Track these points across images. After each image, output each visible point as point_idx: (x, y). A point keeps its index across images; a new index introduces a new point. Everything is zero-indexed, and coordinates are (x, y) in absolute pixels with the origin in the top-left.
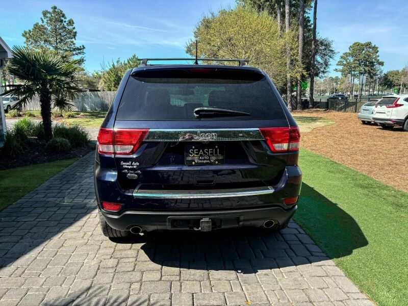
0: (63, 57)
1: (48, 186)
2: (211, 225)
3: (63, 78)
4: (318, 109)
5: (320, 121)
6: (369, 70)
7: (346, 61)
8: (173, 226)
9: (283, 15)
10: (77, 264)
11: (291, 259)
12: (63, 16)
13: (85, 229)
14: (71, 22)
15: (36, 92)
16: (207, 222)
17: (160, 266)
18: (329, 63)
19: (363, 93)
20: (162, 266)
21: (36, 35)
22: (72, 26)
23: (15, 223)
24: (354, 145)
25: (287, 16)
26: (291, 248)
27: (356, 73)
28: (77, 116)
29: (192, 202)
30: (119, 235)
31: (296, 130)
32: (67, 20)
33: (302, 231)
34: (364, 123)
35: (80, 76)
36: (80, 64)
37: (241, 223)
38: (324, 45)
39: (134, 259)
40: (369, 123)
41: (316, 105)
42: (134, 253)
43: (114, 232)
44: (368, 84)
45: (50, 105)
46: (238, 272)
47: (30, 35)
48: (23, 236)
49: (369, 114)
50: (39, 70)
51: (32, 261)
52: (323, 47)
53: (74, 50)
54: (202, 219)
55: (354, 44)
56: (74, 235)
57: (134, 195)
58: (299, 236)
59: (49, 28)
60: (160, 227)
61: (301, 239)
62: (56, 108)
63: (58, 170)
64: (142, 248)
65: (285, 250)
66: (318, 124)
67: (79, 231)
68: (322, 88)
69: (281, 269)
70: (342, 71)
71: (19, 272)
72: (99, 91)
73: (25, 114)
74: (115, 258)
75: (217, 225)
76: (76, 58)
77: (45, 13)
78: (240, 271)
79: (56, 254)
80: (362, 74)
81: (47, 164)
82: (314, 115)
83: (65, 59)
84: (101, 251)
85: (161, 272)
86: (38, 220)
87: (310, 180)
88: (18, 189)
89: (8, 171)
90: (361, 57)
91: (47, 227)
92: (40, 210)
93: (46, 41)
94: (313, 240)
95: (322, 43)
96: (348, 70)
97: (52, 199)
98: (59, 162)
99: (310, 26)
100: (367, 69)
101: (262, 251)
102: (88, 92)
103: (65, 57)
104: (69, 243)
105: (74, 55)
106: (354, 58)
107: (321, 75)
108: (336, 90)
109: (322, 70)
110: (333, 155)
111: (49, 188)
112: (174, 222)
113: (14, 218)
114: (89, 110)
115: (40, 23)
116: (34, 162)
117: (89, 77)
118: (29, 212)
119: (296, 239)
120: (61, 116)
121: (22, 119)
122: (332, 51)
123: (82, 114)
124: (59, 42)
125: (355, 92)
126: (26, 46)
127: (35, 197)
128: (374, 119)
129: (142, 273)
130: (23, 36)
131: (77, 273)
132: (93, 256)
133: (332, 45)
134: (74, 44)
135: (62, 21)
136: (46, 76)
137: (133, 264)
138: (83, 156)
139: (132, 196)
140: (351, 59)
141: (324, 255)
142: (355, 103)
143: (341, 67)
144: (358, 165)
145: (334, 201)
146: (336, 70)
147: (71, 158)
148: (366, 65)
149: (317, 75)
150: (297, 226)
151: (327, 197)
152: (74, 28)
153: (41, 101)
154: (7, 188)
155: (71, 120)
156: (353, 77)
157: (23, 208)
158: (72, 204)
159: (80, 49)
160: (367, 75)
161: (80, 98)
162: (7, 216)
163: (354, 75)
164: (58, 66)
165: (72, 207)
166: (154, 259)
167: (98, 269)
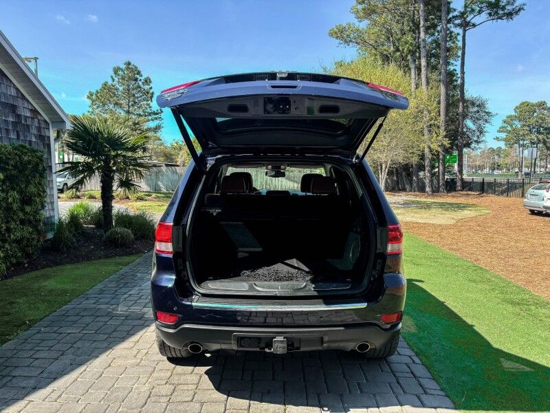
0: (135, 124)
1: (101, 290)
2: (285, 345)
3: (130, 154)
4: (470, 192)
5: (470, 209)
6: (543, 139)
7: (511, 126)
8: (240, 345)
9: (419, 69)
10: (124, 389)
11: (396, 397)
12: (139, 73)
13: (140, 346)
14: (147, 81)
15: (97, 171)
16: (281, 342)
17: (226, 396)
18: (485, 130)
19: (538, 170)
20: (228, 396)
21: (104, 96)
22: (149, 85)
23: (56, 335)
24: (513, 244)
25: (423, 69)
26: (398, 383)
27: (525, 142)
28: (147, 198)
29: (270, 315)
30: (179, 355)
31: (398, 228)
32: (142, 78)
33: (417, 360)
34: (533, 212)
35: (155, 147)
36: (155, 132)
37: (325, 345)
38: (477, 106)
39: (194, 387)
40: (540, 214)
41: (467, 186)
42: (195, 378)
43: (172, 350)
44: (543, 157)
45: (112, 187)
46: (324, 410)
47: (97, 96)
48: (64, 352)
49: (538, 200)
50: (101, 144)
51: (72, 384)
52: (476, 109)
53: (150, 114)
54: (275, 338)
55: (521, 104)
56: (125, 352)
57: (194, 304)
58: (413, 366)
59: (121, 88)
60: (224, 347)
61: (414, 370)
62: (119, 189)
63: (114, 268)
64: (207, 373)
65: (390, 384)
66: (467, 213)
67: (132, 348)
68: (478, 163)
69: (380, 408)
70: (505, 140)
71: (55, 396)
72: (178, 166)
73: (83, 195)
74: (170, 384)
75: (295, 346)
76: (152, 124)
77: (116, 71)
78: (326, 409)
79: (101, 375)
80: (534, 143)
81: (102, 261)
82: (462, 200)
83: (137, 126)
84: (155, 375)
85: (226, 405)
86: (84, 332)
87: (441, 291)
88: (65, 292)
89: (55, 268)
90: (532, 121)
91: (95, 341)
92: (88, 320)
93: (116, 104)
94: (431, 373)
95: (473, 104)
96: (515, 138)
97: (103, 306)
98: (118, 259)
99: (457, 81)
100: (541, 137)
101: (359, 384)
102: (164, 168)
103: (138, 124)
104: (118, 362)
105: (148, 121)
106: (522, 123)
107: (473, 145)
108: (499, 166)
109: (475, 139)
110: (479, 257)
111: (102, 292)
112: (240, 340)
113: (56, 328)
114: (164, 190)
115: (110, 82)
116: (88, 258)
117: (166, 148)
118: (75, 322)
119: (408, 370)
120: (128, 198)
121: (78, 202)
122: (488, 113)
123: (154, 195)
124: (132, 105)
125: (527, 169)
126: (91, 110)
127: (84, 303)
128: (544, 207)
129: (202, 404)
130: (88, 97)
131: (123, 401)
132: (144, 380)
133: (487, 106)
134: (150, 107)
135: (136, 80)
136: (109, 151)
137: (192, 393)
138: (148, 251)
139: (191, 306)
140: (518, 124)
141: (442, 393)
142: (522, 185)
143: (504, 135)
144: (513, 272)
145: (469, 321)
146: (497, 139)
147: (132, 254)
148: (539, 132)
149: (468, 145)
150: (412, 354)
151: (460, 315)
152: (151, 88)
153: (102, 181)
154: (51, 291)
155: (140, 204)
156: (521, 149)
157: (68, 316)
158: (127, 313)
159: (157, 114)
160: (541, 145)
161: (153, 174)
162: (48, 326)
163: (523, 146)
164: (125, 139)
165: (127, 317)
166: (219, 388)
167: (149, 397)
